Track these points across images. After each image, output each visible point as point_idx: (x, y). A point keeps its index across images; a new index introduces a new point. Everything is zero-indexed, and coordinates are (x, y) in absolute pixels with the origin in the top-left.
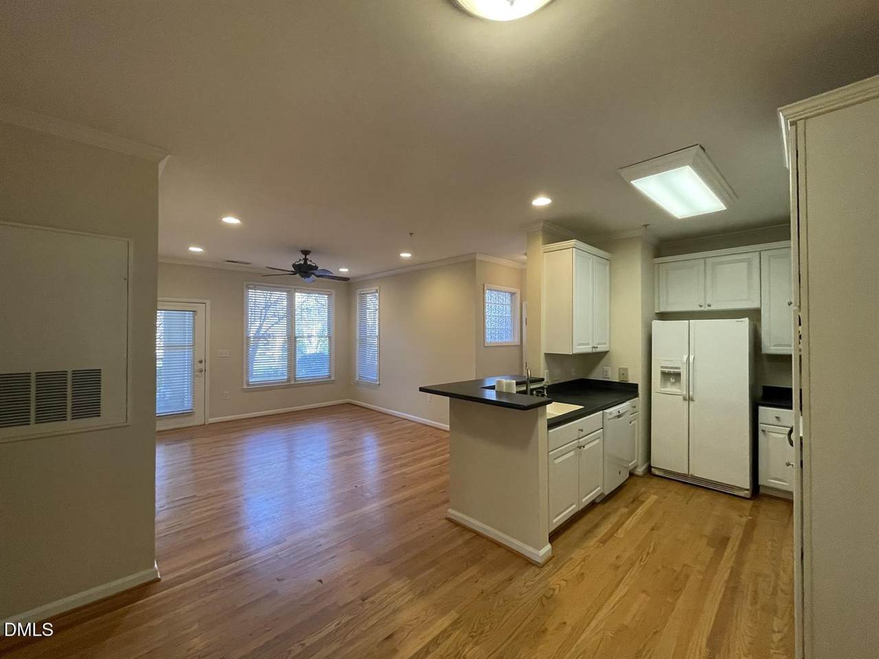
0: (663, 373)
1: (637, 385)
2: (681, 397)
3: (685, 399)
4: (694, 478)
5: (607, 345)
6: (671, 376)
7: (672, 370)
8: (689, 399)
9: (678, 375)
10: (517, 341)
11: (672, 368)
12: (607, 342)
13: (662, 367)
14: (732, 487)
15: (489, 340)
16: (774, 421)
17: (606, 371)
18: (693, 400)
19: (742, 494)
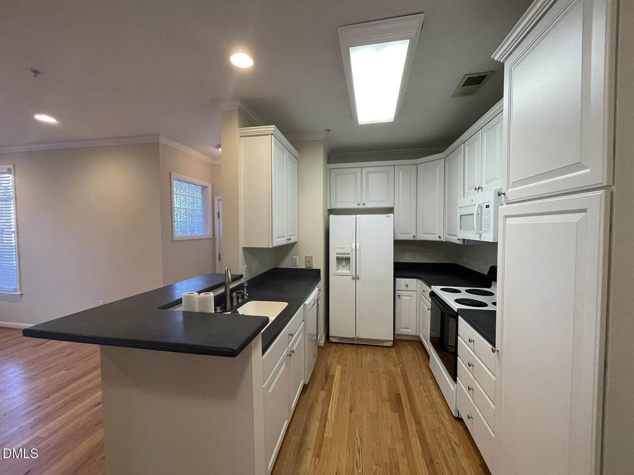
0: (338, 259)
1: (320, 270)
2: (351, 277)
3: (353, 279)
4: (358, 339)
5: (296, 237)
6: (344, 260)
7: (344, 256)
8: (356, 278)
9: (348, 260)
10: (209, 234)
11: (344, 254)
12: (296, 235)
13: (337, 254)
14: (382, 341)
15: (178, 233)
16: (405, 288)
17: (295, 261)
18: (358, 278)
19: (388, 344)
